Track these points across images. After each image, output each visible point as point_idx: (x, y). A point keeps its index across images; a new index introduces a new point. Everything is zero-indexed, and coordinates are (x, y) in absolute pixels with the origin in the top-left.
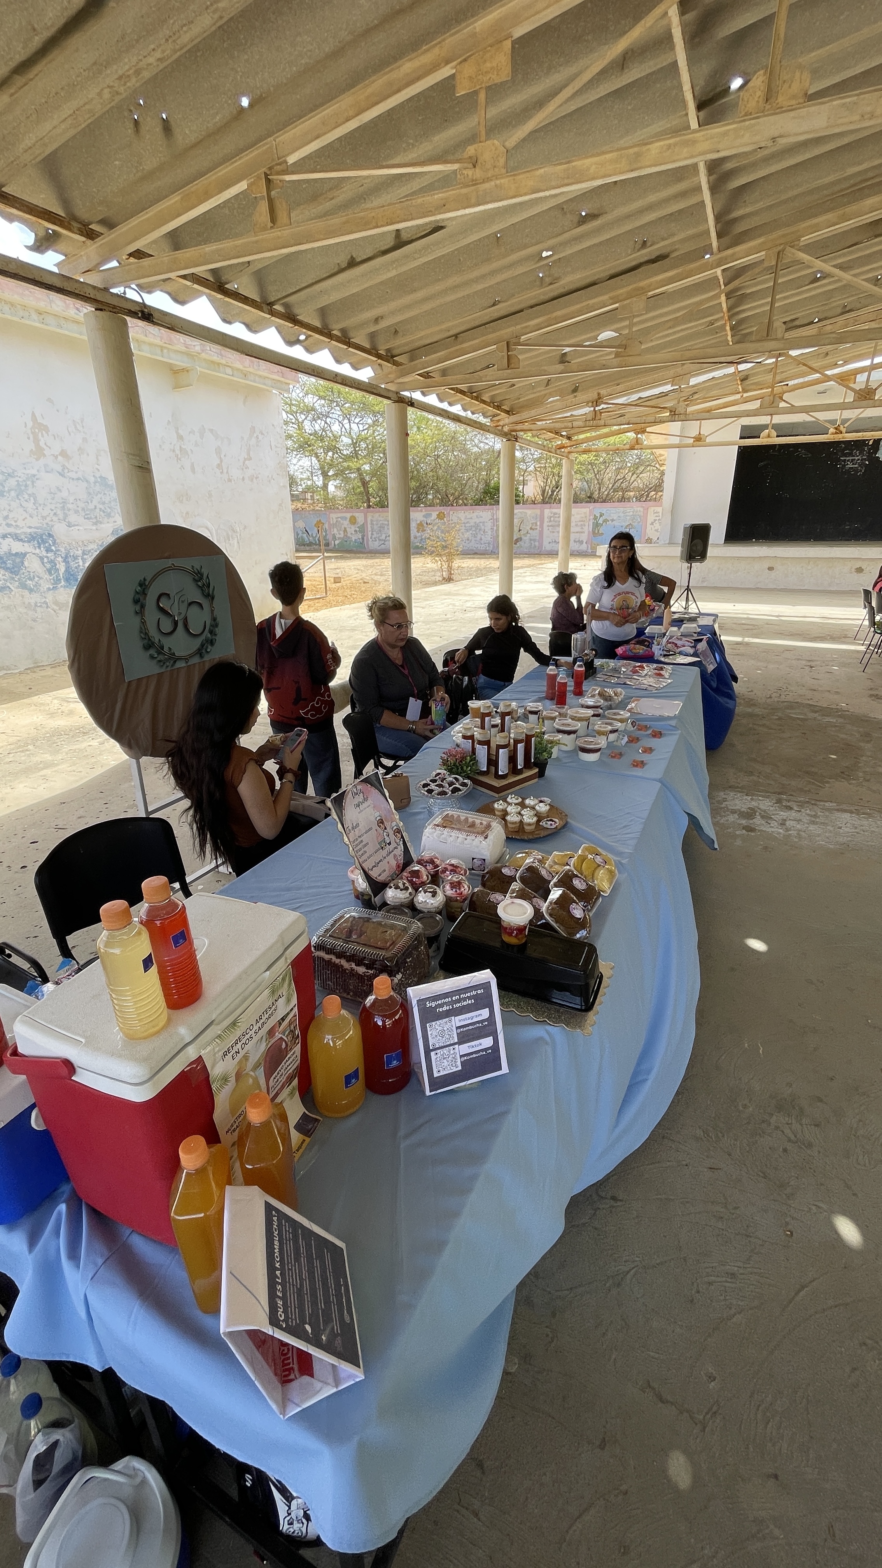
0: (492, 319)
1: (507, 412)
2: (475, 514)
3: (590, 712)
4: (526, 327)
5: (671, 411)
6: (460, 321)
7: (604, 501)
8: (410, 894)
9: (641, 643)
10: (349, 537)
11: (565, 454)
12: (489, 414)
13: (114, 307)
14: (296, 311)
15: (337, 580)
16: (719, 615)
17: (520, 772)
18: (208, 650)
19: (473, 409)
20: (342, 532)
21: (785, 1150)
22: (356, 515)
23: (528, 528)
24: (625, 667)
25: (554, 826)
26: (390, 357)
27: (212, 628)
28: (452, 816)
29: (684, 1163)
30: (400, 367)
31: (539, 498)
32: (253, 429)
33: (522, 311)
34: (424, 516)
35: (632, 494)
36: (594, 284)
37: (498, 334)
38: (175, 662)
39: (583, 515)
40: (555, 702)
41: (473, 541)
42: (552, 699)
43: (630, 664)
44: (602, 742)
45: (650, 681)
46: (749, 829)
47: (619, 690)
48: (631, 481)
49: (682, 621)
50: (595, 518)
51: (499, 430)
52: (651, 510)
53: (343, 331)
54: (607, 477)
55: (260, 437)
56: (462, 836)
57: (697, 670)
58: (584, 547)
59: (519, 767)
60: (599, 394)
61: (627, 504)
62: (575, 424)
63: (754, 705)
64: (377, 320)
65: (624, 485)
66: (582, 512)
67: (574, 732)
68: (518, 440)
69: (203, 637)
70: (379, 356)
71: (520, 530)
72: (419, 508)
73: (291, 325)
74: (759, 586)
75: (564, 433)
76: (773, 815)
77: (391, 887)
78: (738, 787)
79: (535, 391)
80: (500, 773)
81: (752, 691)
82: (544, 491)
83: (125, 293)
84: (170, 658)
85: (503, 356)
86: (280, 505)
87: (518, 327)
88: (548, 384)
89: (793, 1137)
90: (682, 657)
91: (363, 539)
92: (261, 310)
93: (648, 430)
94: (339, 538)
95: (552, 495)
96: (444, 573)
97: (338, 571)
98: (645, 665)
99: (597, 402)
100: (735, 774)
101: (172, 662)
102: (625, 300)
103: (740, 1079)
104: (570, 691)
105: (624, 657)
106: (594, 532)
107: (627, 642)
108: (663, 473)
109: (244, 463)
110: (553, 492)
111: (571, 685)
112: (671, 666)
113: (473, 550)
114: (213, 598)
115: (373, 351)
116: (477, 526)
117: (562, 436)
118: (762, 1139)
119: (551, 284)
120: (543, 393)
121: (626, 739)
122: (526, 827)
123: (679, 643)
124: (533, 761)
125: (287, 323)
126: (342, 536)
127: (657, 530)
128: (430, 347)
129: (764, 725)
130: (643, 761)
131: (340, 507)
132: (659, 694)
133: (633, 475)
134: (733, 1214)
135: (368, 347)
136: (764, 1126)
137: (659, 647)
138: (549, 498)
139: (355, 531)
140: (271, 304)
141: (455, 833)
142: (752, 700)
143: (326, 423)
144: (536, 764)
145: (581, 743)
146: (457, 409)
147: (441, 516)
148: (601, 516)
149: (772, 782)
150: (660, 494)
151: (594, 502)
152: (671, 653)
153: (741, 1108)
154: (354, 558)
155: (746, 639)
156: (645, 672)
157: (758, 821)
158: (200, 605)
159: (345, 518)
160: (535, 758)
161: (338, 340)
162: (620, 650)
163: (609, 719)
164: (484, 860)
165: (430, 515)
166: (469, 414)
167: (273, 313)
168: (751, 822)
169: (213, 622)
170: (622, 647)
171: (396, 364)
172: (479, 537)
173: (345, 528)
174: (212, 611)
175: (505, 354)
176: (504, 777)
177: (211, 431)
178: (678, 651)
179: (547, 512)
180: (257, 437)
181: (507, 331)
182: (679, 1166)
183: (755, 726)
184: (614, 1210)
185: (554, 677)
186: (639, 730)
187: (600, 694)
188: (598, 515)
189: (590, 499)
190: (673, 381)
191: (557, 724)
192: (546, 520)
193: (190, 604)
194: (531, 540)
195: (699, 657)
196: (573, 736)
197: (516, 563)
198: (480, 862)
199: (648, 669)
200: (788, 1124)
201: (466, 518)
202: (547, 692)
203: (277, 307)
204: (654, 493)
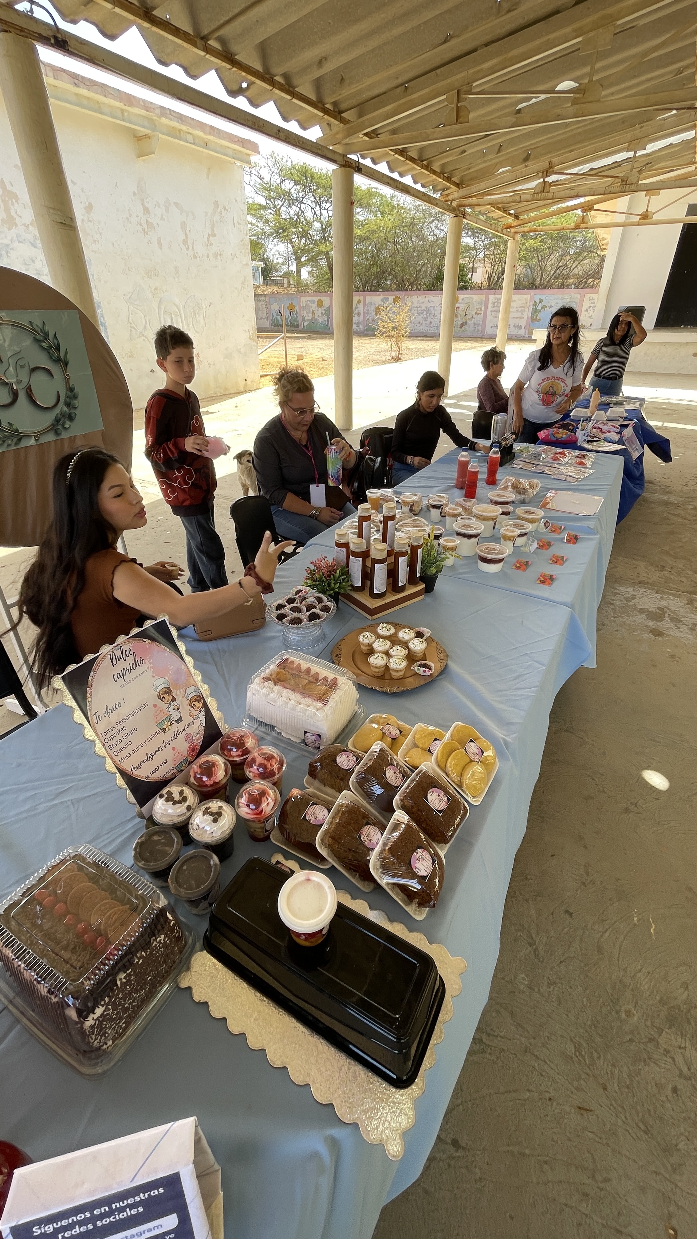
0: (443, 61)
1: (457, 185)
2: (427, 299)
3: (499, 509)
4: (478, 71)
5: (622, 181)
6: (409, 63)
7: (545, 288)
8: (189, 808)
9: (565, 427)
10: (316, 320)
11: (511, 234)
12: (439, 187)
13: (22, 30)
14: (234, 48)
15: (300, 358)
16: (646, 399)
17: (403, 589)
18: (67, 426)
19: (423, 182)
20: (310, 315)
21: (675, 1090)
22: (323, 298)
23: (474, 313)
24: (545, 452)
25: (427, 674)
26: (336, 113)
27: (68, 400)
28: (292, 662)
29: (547, 1095)
30: (348, 126)
31: (485, 284)
32: (216, 204)
33: (475, 50)
34: (382, 300)
35: (571, 281)
36: (557, 12)
37: (449, 81)
38: (20, 440)
39: (524, 302)
40: (464, 492)
41: (424, 324)
42: (461, 488)
43: (551, 450)
44: (507, 549)
45: (570, 471)
46: (658, 633)
47: (536, 481)
48: (572, 268)
49: (608, 404)
50: (535, 304)
51: (448, 205)
52: (587, 296)
53: (286, 76)
54: (549, 263)
55: (224, 213)
56: (295, 697)
57: (621, 459)
58: (522, 332)
59: (400, 584)
60: (550, 162)
61: (566, 291)
62: (524, 197)
63: (669, 492)
64: (320, 63)
65: (565, 272)
66: (524, 298)
67: (475, 536)
68: (467, 217)
69: (57, 411)
70: (325, 111)
71: (466, 315)
72: (378, 293)
73: (229, 66)
74: (682, 372)
75: (512, 212)
76: (683, 617)
77: (161, 796)
78: (648, 583)
79: (486, 159)
80: (376, 592)
81: (668, 478)
82: (490, 278)
83: (32, 11)
84: (12, 436)
85: (453, 108)
86: (243, 283)
87: (471, 71)
88: (499, 151)
89: (685, 1070)
90: (607, 444)
91: (328, 321)
92: (195, 45)
93: (596, 207)
94: (308, 320)
95: (498, 281)
96: (394, 353)
97: (303, 349)
98: (566, 451)
99: (548, 172)
100: (646, 568)
101: (15, 440)
102: (591, 31)
103: (625, 970)
104: (482, 479)
105: (547, 442)
106: (532, 317)
107: (550, 425)
108: (603, 259)
109: (208, 239)
110: (499, 278)
111: (483, 475)
112: (595, 454)
113: (423, 333)
114: (66, 364)
115: (319, 104)
116: (428, 310)
117: (510, 214)
118: (647, 1068)
119: (509, 11)
120: (494, 161)
121: (535, 545)
122: (393, 673)
123: (605, 428)
124: (418, 575)
125: (224, 64)
126: (310, 318)
127: (590, 317)
128: (380, 99)
129: (678, 515)
130: (551, 576)
131: (310, 291)
132: (579, 488)
133: (574, 262)
134: (601, 1189)
135: (314, 99)
136: (650, 1046)
137: (584, 432)
138: (494, 284)
139: (322, 313)
140: (205, 38)
141: (286, 693)
142: (668, 487)
143: (300, 209)
144: (423, 579)
145: (481, 551)
146: (408, 180)
147: (396, 300)
148: (540, 302)
149: (684, 579)
150: (597, 281)
151: (536, 289)
152: (595, 439)
153: (624, 1016)
154: (320, 338)
155: (666, 424)
156: (566, 460)
157: (666, 624)
158: (49, 372)
159: (313, 302)
160: (421, 573)
161: (282, 88)
162: (542, 434)
163: (519, 518)
164: (319, 736)
165: (387, 299)
166: (418, 187)
167: (208, 50)
168: (659, 624)
169: (69, 393)
170: (545, 431)
171: (344, 121)
172: (429, 320)
173: (313, 311)
174: (67, 380)
175: (454, 106)
176: (381, 596)
177: (176, 204)
178: (603, 437)
179: (492, 298)
180: (221, 213)
181: (458, 77)
182: (541, 1099)
183: (670, 515)
184: (452, 1163)
185: (466, 464)
186: (553, 531)
187: (514, 486)
188: (538, 301)
189: (532, 286)
190: (629, 145)
191: (457, 525)
192: (490, 305)
193: (34, 370)
194: (475, 324)
195: (624, 445)
196: (474, 540)
197: (455, 345)
198: (314, 738)
199: (570, 455)
200: (680, 1048)
201: (418, 303)
202: (457, 480)
203: (212, 43)
204: (591, 280)
